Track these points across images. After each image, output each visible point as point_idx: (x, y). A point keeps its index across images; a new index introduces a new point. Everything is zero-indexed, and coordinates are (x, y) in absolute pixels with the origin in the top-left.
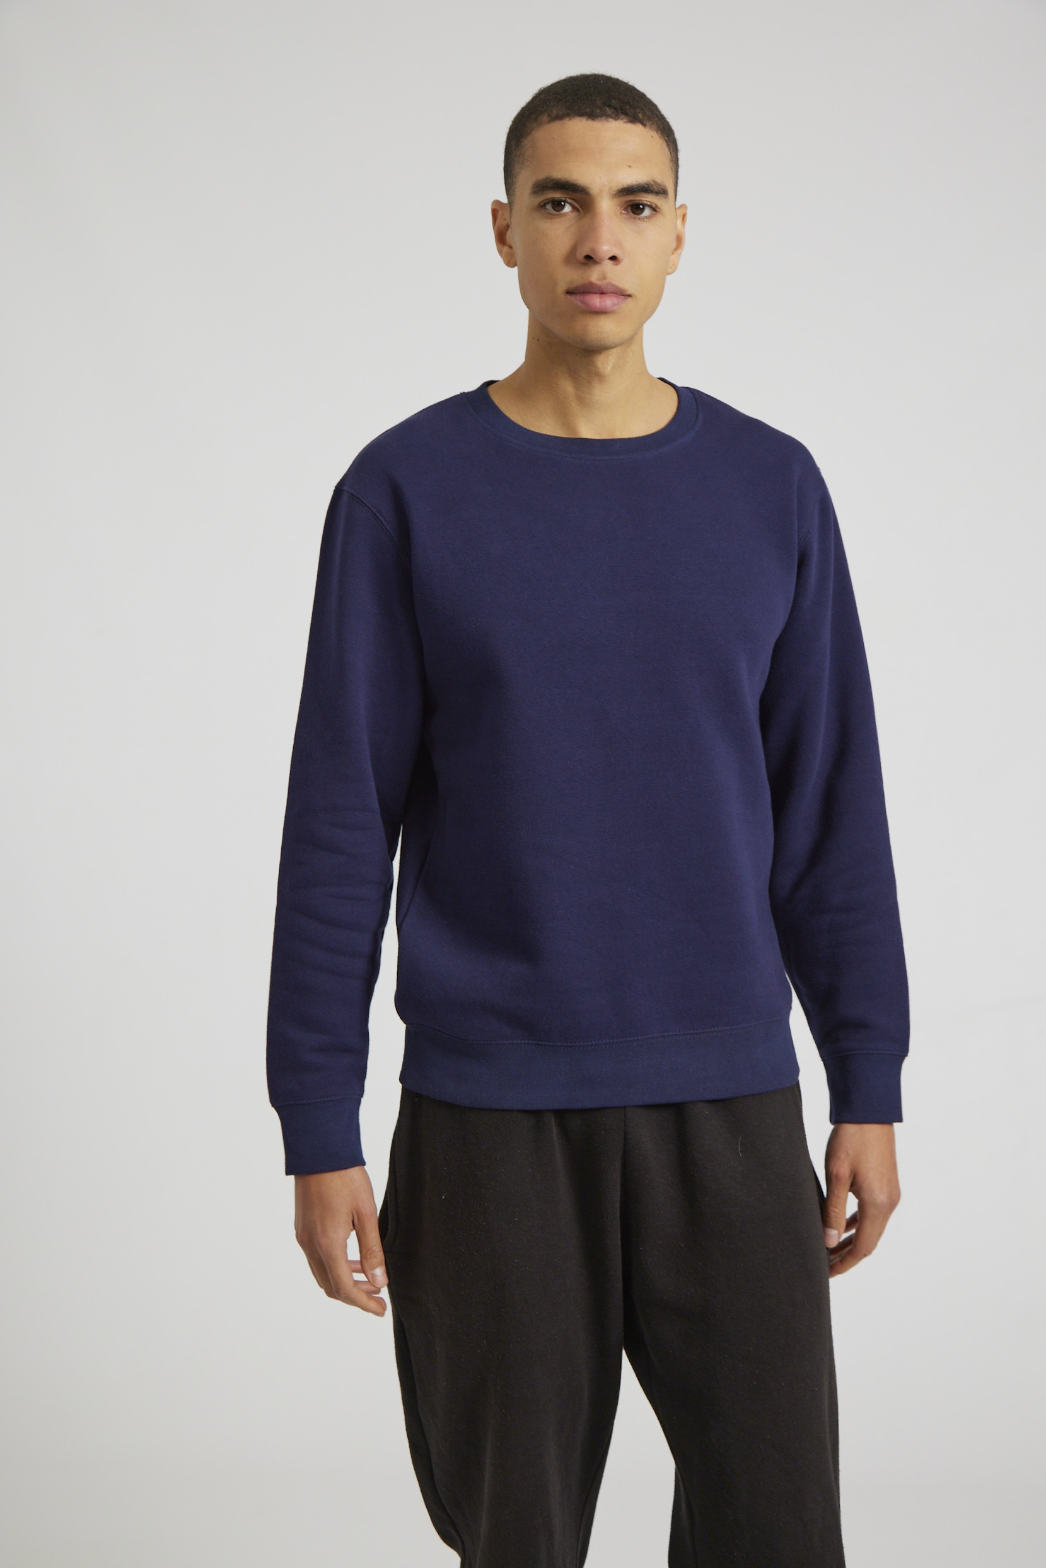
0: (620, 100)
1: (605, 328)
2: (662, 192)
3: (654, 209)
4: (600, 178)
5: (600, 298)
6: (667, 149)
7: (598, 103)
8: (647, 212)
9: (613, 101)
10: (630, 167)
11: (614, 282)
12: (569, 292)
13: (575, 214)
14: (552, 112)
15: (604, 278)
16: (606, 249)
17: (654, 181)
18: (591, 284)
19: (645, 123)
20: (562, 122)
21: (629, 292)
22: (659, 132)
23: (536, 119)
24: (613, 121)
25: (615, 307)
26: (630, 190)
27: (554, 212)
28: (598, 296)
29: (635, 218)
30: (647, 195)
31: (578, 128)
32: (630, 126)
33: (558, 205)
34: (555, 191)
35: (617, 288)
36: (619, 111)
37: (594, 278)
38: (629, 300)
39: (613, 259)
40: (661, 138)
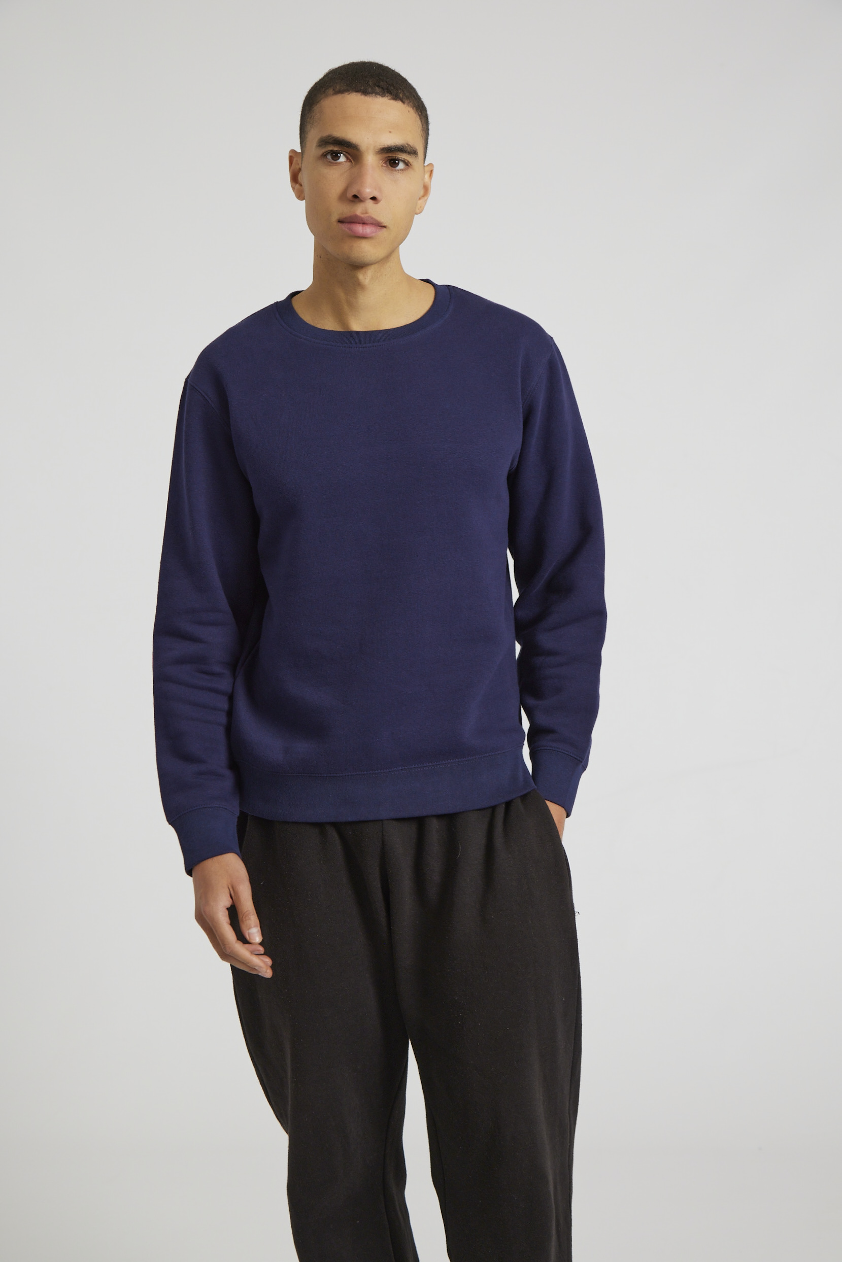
0: (387, 82)
1: (367, 250)
2: (414, 152)
3: (407, 164)
4: (368, 138)
5: (363, 226)
6: (420, 121)
7: (371, 83)
8: (401, 166)
9: (381, 83)
10: (390, 132)
11: (373, 216)
12: (340, 221)
13: (349, 164)
14: (336, 88)
15: (366, 213)
16: (368, 191)
17: (407, 144)
18: (356, 216)
19: (404, 100)
20: (343, 95)
21: (384, 224)
22: (414, 108)
23: (325, 91)
24: (380, 97)
25: (373, 235)
26: (389, 150)
27: (333, 161)
28: (361, 225)
29: (392, 170)
30: (402, 154)
31: (354, 100)
32: (393, 102)
33: (335, 156)
34: (334, 146)
35: (375, 220)
36: (386, 91)
37: (359, 212)
38: (384, 230)
39: (374, 199)
40: (415, 113)
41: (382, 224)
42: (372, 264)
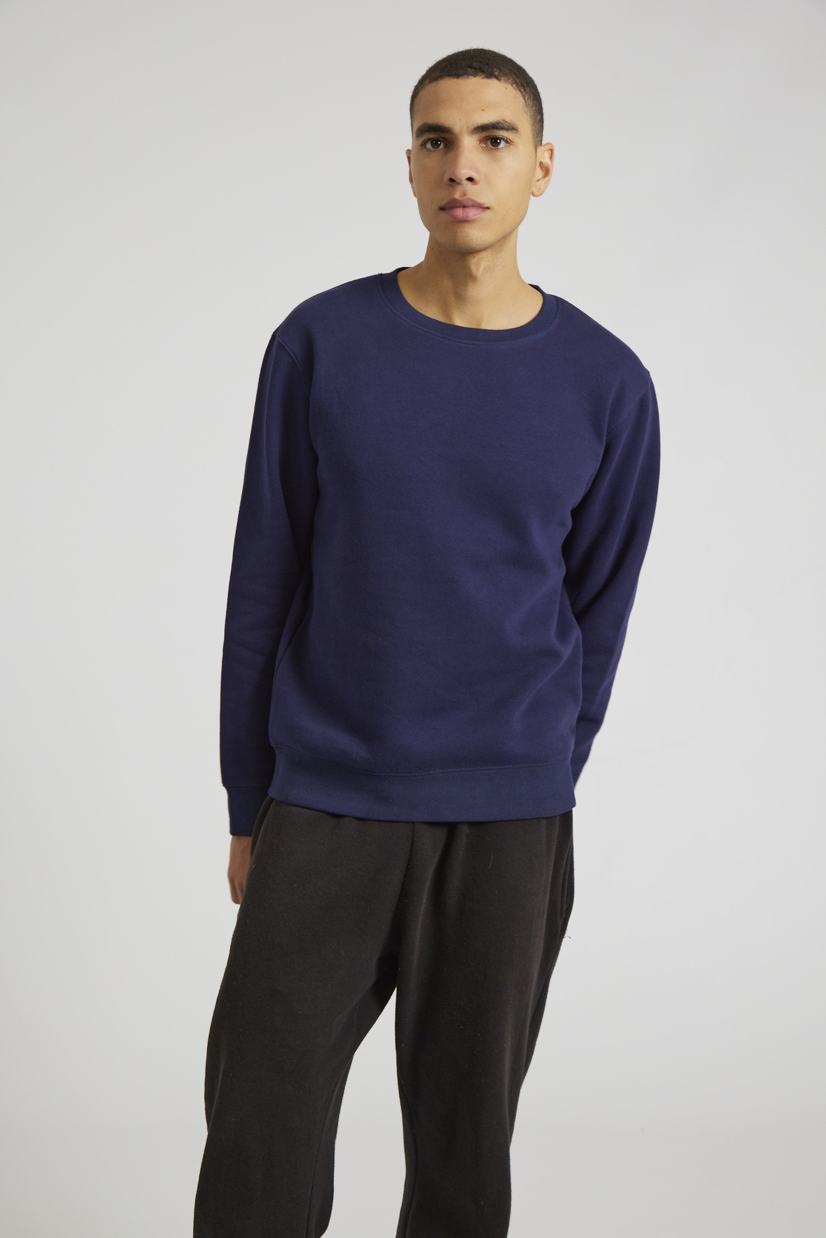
0: (480, 62)
1: (473, 234)
2: (512, 128)
3: (507, 141)
4: (460, 120)
5: (463, 210)
6: (523, 98)
7: (463, 66)
8: (503, 144)
9: (475, 62)
10: (483, 110)
11: (472, 197)
12: (442, 209)
13: (446, 149)
15: (465, 194)
16: (464, 172)
17: (504, 120)
18: (455, 200)
19: (499, 78)
20: (439, 82)
21: (487, 206)
22: (514, 85)
24: (473, 77)
25: (475, 217)
26: (484, 128)
27: (434, 148)
28: (461, 209)
29: (493, 150)
30: (498, 131)
32: (486, 80)
33: (435, 143)
34: (432, 134)
35: (474, 201)
36: (478, 70)
37: (457, 195)
38: (488, 211)
39: (470, 179)
40: (515, 89)
41: (483, 204)
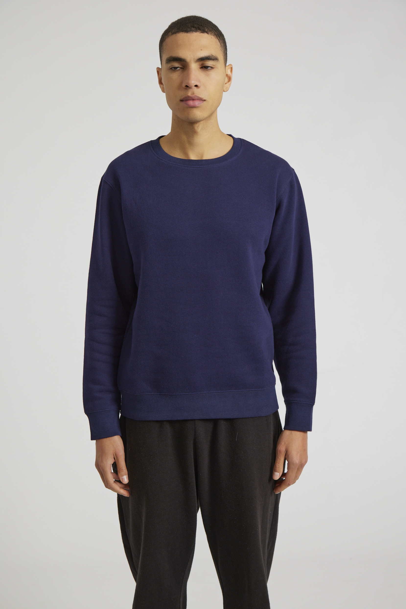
0: (198, 24)
1: (198, 114)
2: (215, 59)
4: (190, 55)
5: (193, 102)
6: (219, 42)
9: (195, 25)
10: (201, 50)
11: (197, 95)
12: (182, 101)
13: (182, 70)
14: (172, 31)
15: (194, 94)
16: (193, 82)
17: (212, 55)
18: (189, 97)
19: (208, 32)
20: (176, 34)
21: (204, 99)
22: (215, 35)
24: (195, 32)
25: (199, 105)
26: (202, 59)
27: (175, 70)
28: (192, 101)
30: (209, 61)
31: (182, 36)
32: (202, 34)
34: (174, 62)
35: (199, 97)
36: (197, 29)
37: (190, 94)
38: (205, 102)
39: (196, 86)
40: (216, 38)
41: (203, 98)
42: (201, 121)
